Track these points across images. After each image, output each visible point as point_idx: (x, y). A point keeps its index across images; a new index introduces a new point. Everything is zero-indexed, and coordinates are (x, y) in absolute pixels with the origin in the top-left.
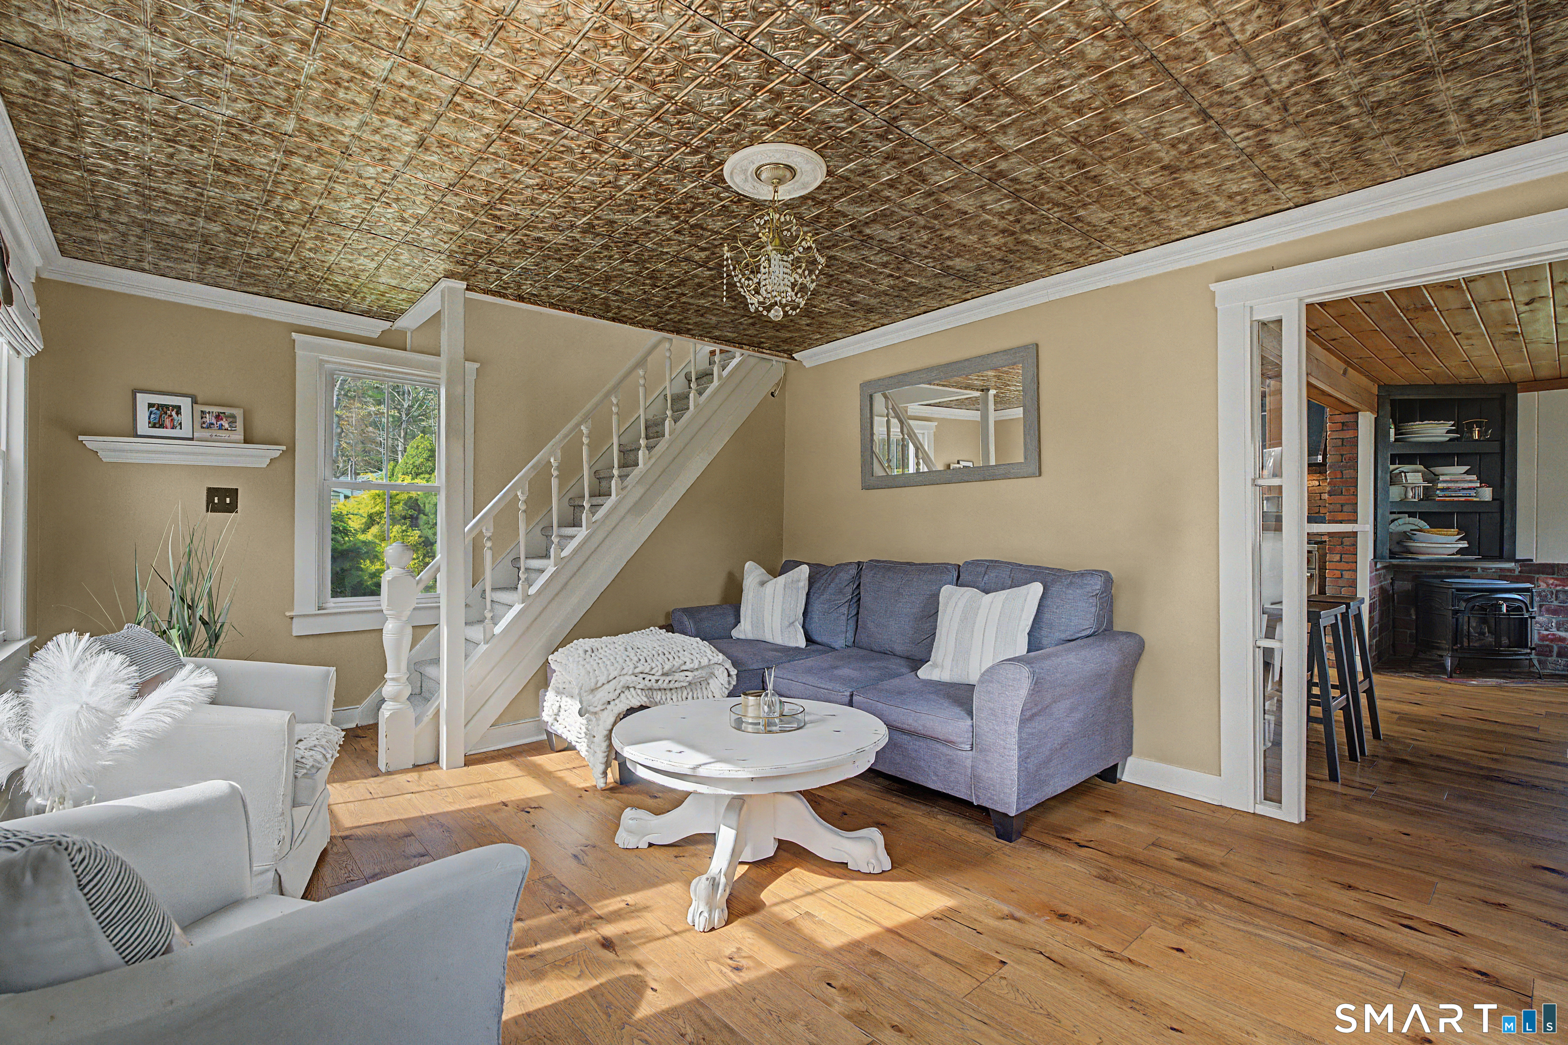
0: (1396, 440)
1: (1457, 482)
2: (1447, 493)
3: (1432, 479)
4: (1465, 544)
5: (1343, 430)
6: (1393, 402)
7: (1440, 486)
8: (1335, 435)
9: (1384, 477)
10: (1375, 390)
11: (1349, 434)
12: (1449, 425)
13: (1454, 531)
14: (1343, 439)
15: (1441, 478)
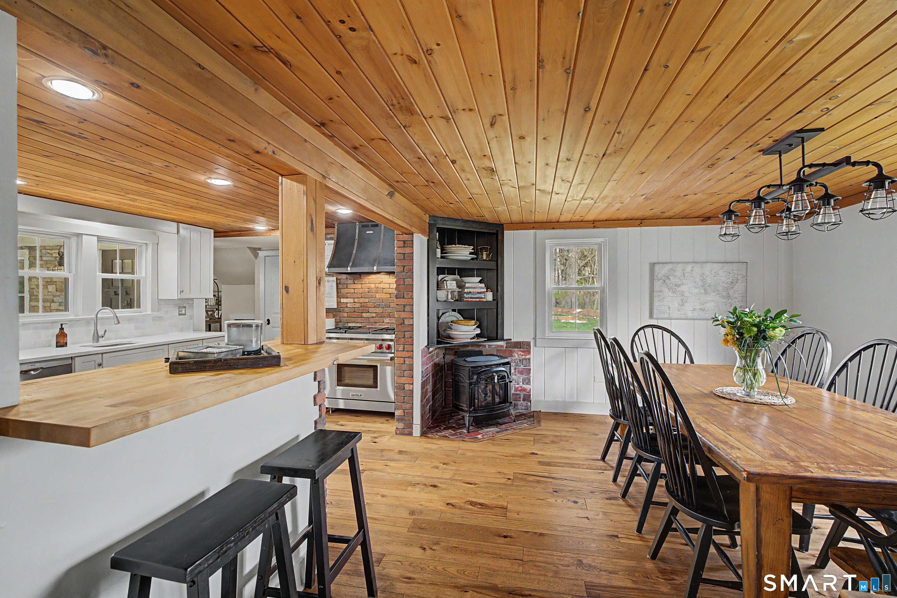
0: (442, 257)
1: (475, 288)
2: (470, 296)
3: (461, 286)
4: (478, 331)
5: (404, 247)
6: (439, 230)
7: (466, 290)
8: (400, 251)
9: (433, 285)
10: (427, 218)
11: (407, 250)
12: (470, 249)
13: (473, 322)
14: (404, 254)
15: (467, 285)
